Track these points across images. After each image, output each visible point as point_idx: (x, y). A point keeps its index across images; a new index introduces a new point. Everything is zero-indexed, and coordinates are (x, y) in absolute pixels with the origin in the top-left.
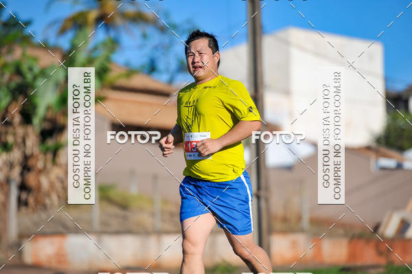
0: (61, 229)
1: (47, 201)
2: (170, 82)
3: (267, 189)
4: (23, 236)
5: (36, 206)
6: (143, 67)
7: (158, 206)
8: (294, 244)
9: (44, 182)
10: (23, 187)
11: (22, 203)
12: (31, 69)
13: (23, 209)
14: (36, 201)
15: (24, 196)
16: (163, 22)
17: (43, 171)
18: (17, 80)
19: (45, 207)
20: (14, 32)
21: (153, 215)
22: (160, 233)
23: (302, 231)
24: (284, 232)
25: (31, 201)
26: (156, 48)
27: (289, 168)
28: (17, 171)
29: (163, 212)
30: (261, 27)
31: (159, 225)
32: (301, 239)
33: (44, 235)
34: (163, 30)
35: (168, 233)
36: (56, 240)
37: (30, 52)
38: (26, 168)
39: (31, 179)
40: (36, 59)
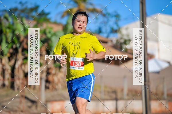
0: (63, 99)
1: (57, 87)
2: (108, 37)
3: (149, 81)
4: (47, 101)
5: (52, 89)
6: (96, 31)
7: (103, 89)
8: (161, 105)
9: (56, 79)
10: (47, 81)
11: (47, 88)
12: (50, 32)
13: (47, 90)
14: (53, 87)
15: (48, 85)
16: (104, 12)
17: (55, 74)
18: (44, 37)
19: (56, 89)
20: (43, 18)
21: (101, 92)
22: (104, 100)
23: (164, 99)
24: (156, 100)
25: (50, 86)
26: (101, 23)
27: (158, 73)
28: (44, 75)
29: (105, 91)
30: (146, 14)
31: (103, 97)
32: (163, 102)
33: (56, 101)
34: (104, 15)
35: (107, 100)
36: (61, 103)
37: (50, 25)
38: (48, 73)
39: (50, 78)
40: (51, 28)
